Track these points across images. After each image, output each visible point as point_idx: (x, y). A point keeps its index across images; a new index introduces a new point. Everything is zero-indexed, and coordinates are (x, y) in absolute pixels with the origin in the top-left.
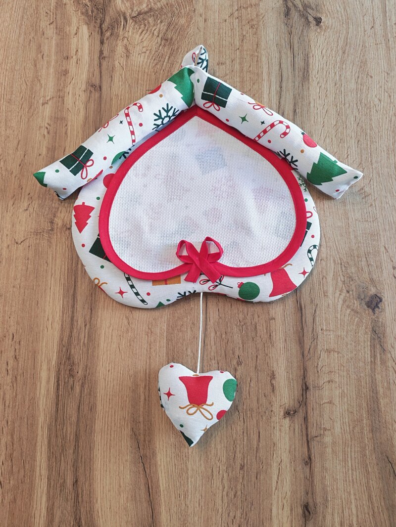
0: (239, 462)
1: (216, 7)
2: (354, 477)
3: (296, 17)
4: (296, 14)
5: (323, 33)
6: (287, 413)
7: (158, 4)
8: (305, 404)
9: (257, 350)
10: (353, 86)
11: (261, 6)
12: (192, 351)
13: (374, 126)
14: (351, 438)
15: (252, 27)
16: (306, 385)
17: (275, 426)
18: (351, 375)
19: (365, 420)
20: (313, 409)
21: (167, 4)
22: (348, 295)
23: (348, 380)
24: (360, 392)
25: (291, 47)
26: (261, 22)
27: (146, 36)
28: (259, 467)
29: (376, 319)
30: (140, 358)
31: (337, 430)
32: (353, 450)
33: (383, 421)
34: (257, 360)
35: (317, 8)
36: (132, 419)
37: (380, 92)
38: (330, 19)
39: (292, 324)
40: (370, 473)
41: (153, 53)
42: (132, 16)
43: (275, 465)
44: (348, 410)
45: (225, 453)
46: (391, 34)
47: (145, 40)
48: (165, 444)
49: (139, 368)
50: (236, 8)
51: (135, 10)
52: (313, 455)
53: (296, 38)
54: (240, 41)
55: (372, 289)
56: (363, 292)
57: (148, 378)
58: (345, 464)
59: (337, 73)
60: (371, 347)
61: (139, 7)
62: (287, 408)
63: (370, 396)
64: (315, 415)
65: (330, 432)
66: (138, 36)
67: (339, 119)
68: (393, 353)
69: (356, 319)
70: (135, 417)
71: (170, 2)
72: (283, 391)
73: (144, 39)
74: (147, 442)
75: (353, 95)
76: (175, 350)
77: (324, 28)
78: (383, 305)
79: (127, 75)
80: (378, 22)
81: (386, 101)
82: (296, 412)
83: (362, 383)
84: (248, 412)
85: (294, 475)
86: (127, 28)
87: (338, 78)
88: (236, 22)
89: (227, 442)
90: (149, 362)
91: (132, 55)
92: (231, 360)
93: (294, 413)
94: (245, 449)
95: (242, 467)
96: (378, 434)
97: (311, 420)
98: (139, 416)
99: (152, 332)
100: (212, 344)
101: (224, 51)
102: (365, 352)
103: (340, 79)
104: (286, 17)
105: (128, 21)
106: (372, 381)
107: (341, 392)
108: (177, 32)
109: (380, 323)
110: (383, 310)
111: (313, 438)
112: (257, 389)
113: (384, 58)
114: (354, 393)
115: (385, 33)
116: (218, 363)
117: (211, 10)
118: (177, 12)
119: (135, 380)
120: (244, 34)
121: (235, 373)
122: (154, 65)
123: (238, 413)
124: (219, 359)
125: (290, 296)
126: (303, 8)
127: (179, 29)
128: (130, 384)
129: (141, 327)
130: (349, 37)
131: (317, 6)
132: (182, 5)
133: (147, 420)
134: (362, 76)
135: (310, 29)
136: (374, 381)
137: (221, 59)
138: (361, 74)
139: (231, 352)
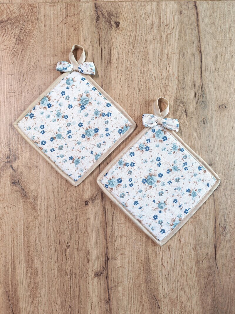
0: (68, 304)
1: (52, 16)
2: (135, 309)
3: (103, 21)
4: (104, 20)
5: (120, 33)
6: (97, 275)
7: (14, 15)
8: (107, 269)
9: (79, 238)
10: (138, 68)
11: (81, 15)
12: (39, 241)
13: (151, 95)
14: (134, 287)
15: (75, 29)
16: (107, 257)
17: (89, 282)
18: (134, 250)
19: (142, 276)
20: (111, 271)
21: (20, 15)
23: (133, 254)
24: (139, 260)
25: (100, 43)
26: (81, 26)
27: (6, 38)
28: (80, 306)
30: (8, 247)
31: (126, 282)
32: (135, 293)
33: (153, 276)
34: (78, 244)
35: (117, 15)
36: (4, 283)
37: (156, 72)
38: (125, 23)
39: (100, 221)
40: (144, 306)
41: (11, 50)
43: (89, 305)
44: (132, 270)
45: (60, 299)
46: (163, 33)
47: (5, 41)
48: (24, 296)
49: (7, 252)
50: (65, 17)
52: (111, 297)
53: (103, 36)
54: (68, 39)
57: (13, 259)
58: (130, 301)
59: (129, 60)
61: (1, 17)
62: (96, 271)
63: (145, 262)
64: (112, 275)
65: (121, 284)
66: (1, 38)
67: (129, 91)
70: (6, 281)
71: (21, 12)
72: (94, 262)
73: (5, 39)
74: (14, 295)
75: (138, 74)
76: (29, 241)
77: (121, 29)
80: (155, 24)
81: (159, 78)
82: (101, 273)
83: (141, 254)
84: (73, 275)
85: (100, 309)
87: (129, 64)
88: (64, 27)
89: (61, 293)
90: (13, 249)
92: (63, 245)
93: (101, 274)
94: (72, 296)
95: (70, 307)
96: (149, 284)
97: (111, 277)
98: (9, 281)
99: (14, 231)
100: (51, 236)
101: (57, 47)
102: (142, 236)
103: (130, 64)
104: (97, 22)
106: (146, 253)
107: (128, 260)
108: (27, 34)
111: (111, 288)
112: (79, 261)
113: (159, 48)
114: (136, 261)
115: (160, 32)
116: (55, 248)
117: (48, 18)
118: (26, 20)
119: (5, 260)
120: (70, 35)
121: (66, 253)
122: (12, 57)
123: (67, 276)
124: (56, 245)
125: (99, 204)
126: (108, 16)
127: (28, 32)
128: (2, 262)
129: (8, 228)
130: (137, 35)
131: (117, 14)
132: (29, 16)
133: (13, 283)
134: (145, 61)
135: (112, 30)
136: (148, 253)
137: (55, 52)
138: (144, 60)
139: (63, 240)
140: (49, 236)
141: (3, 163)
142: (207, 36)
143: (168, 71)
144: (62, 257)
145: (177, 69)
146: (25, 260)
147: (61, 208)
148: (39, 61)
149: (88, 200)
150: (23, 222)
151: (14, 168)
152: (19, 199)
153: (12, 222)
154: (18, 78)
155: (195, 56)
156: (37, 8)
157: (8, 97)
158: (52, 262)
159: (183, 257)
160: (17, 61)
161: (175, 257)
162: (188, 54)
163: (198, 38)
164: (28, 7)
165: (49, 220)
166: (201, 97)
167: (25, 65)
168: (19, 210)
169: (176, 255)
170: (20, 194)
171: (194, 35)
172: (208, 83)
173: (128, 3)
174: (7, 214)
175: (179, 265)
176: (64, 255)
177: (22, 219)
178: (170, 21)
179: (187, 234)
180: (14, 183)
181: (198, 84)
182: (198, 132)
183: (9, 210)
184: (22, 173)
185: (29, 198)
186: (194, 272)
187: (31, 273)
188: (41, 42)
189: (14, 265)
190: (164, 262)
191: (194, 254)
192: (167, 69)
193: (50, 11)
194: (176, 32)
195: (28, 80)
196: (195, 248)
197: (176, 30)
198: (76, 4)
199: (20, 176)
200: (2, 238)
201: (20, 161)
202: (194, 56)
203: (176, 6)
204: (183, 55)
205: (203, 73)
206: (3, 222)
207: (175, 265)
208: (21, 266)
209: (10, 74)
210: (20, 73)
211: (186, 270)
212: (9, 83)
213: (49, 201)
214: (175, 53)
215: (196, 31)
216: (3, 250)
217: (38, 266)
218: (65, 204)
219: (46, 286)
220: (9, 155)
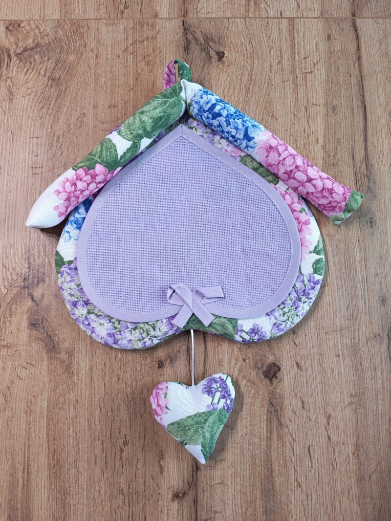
1: (109, 41)
3: (197, 51)
4: (197, 47)
5: (225, 70)
6: (176, 496)
7: (46, 38)
8: (195, 486)
9: (146, 428)
11: (158, 39)
12: (75, 432)
15: (148, 63)
16: (197, 465)
17: (163, 510)
18: (245, 452)
19: (258, 501)
20: (203, 490)
21: (56, 39)
22: (244, 364)
23: (242, 460)
24: (255, 472)
26: (158, 57)
27: (32, 75)
29: (273, 390)
30: (19, 439)
31: (229, 512)
33: (278, 501)
34: (145, 439)
35: (220, 41)
36: (9, 506)
37: (286, 137)
38: (234, 54)
41: (40, 94)
42: (17, 53)
44: (240, 490)
46: (299, 70)
47: (30, 81)
49: (17, 449)
50: (131, 43)
51: (20, 45)
54: (135, 80)
55: (270, 356)
56: (261, 360)
57: (26, 461)
60: (267, 421)
61: (24, 42)
62: (175, 490)
63: (265, 475)
64: (205, 497)
65: (221, 514)
66: (22, 76)
68: (290, 427)
69: (253, 391)
70: (12, 504)
71: (58, 34)
72: (172, 473)
73: (30, 79)
76: (56, 430)
77: (227, 64)
78: (281, 374)
79: (10, 121)
80: (286, 56)
82: (185, 494)
83: (257, 461)
84: (134, 496)
86: (11, 67)
88: (130, 58)
90: (28, 443)
91: (16, 97)
92: (117, 440)
93: (183, 496)
96: (272, 516)
97: (201, 502)
98: (17, 502)
99: (31, 411)
100: (96, 423)
101: (116, 92)
102: (260, 427)
104: (185, 51)
105: (13, 59)
106: (268, 459)
107: (233, 471)
108: (66, 71)
109: (278, 395)
110: (281, 380)
112: (144, 471)
113: (291, 97)
114: (248, 472)
115: (293, 69)
116: (103, 444)
117: (103, 44)
118: (66, 48)
119: (13, 463)
120: (139, 72)
121: (121, 453)
122: (39, 108)
123: (123, 497)
124: (103, 439)
125: (183, 367)
126: (205, 41)
127: (68, 67)
128: (7, 468)
129: (19, 405)
130: (254, 73)
131: (220, 38)
132: (71, 40)
133: (25, 506)
134: (267, 117)
135: (212, 65)
136: (269, 458)
137: (113, 101)
138: (265, 116)
139: (117, 431)
140: (93, 421)
141: (16, 289)
142: (374, 76)
143: (308, 135)
144: (115, 462)
145: (324, 132)
146: (49, 464)
147: (115, 373)
148: (86, 115)
149: (163, 358)
150: (46, 394)
151: (35, 298)
152: (42, 353)
153: (28, 395)
154: (49, 144)
155: (355, 110)
156: (86, 28)
157: (31, 175)
158: (97, 471)
159: (334, 469)
160: (48, 115)
161: (320, 468)
162: (343, 107)
163: (359, 81)
164: (70, 25)
165: (93, 392)
166: (366, 180)
167: (61, 122)
168: (41, 373)
169: (321, 464)
170: (44, 344)
171: (352, 75)
172: (378, 157)
173: (239, 20)
174: (19, 380)
175: (326, 482)
176: (119, 458)
177: (45, 389)
178: (311, 51)
179: (342, 426)
180: (34, 325)
181: (359, 157)
182: (361, 241)
183: (23, 373)
184: (49, 307)
185: (60, 353)
186: (354, 496)
187: (58, 488)
188: (90, 84)
189: (28, 474)
190: (299, 477)
191: (354, 462)
192: (306, 132)
193: (106, 33)
194: (322, 71)
195: (66, 147)
196: (356, 452)
197: (321, 66)
198: (150, 22)
199: (45, 312)
200: (10, 423)
201: (46, 285)
202: (353, 110)
203: (320, 26)
204: (333, 107)
205: (368, 139)
206: (13, 394)
207: (320, 482)
208: (41, 476)
209: (36, 136)
210: (52, 134)
211: (340, 493)
212: (33, 152)
213: (94, 358)
214: (319, 105)
215: (357, 68)
216: (9, 444)
217: (71, 476)
218: (122, 364)
219: (85, 514)
220: (27, 274)
